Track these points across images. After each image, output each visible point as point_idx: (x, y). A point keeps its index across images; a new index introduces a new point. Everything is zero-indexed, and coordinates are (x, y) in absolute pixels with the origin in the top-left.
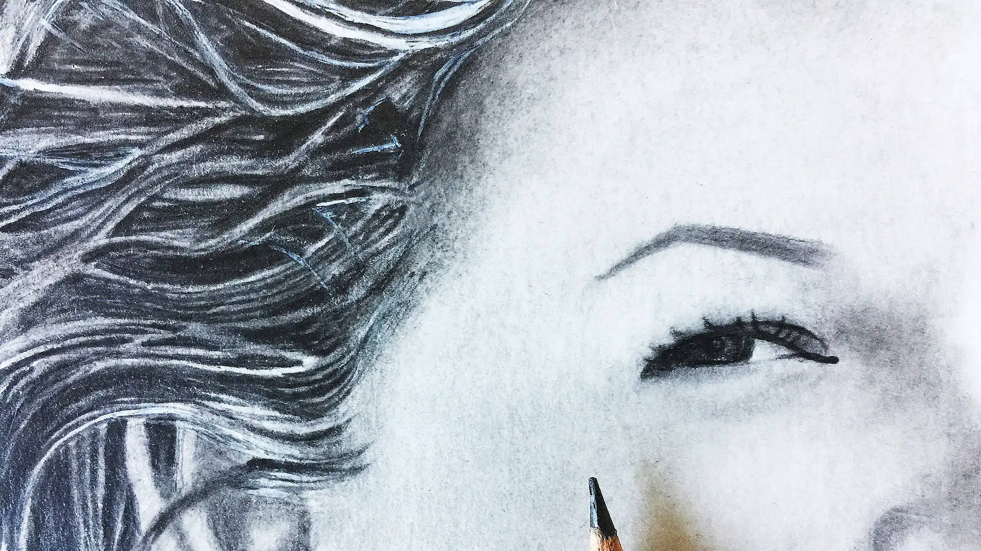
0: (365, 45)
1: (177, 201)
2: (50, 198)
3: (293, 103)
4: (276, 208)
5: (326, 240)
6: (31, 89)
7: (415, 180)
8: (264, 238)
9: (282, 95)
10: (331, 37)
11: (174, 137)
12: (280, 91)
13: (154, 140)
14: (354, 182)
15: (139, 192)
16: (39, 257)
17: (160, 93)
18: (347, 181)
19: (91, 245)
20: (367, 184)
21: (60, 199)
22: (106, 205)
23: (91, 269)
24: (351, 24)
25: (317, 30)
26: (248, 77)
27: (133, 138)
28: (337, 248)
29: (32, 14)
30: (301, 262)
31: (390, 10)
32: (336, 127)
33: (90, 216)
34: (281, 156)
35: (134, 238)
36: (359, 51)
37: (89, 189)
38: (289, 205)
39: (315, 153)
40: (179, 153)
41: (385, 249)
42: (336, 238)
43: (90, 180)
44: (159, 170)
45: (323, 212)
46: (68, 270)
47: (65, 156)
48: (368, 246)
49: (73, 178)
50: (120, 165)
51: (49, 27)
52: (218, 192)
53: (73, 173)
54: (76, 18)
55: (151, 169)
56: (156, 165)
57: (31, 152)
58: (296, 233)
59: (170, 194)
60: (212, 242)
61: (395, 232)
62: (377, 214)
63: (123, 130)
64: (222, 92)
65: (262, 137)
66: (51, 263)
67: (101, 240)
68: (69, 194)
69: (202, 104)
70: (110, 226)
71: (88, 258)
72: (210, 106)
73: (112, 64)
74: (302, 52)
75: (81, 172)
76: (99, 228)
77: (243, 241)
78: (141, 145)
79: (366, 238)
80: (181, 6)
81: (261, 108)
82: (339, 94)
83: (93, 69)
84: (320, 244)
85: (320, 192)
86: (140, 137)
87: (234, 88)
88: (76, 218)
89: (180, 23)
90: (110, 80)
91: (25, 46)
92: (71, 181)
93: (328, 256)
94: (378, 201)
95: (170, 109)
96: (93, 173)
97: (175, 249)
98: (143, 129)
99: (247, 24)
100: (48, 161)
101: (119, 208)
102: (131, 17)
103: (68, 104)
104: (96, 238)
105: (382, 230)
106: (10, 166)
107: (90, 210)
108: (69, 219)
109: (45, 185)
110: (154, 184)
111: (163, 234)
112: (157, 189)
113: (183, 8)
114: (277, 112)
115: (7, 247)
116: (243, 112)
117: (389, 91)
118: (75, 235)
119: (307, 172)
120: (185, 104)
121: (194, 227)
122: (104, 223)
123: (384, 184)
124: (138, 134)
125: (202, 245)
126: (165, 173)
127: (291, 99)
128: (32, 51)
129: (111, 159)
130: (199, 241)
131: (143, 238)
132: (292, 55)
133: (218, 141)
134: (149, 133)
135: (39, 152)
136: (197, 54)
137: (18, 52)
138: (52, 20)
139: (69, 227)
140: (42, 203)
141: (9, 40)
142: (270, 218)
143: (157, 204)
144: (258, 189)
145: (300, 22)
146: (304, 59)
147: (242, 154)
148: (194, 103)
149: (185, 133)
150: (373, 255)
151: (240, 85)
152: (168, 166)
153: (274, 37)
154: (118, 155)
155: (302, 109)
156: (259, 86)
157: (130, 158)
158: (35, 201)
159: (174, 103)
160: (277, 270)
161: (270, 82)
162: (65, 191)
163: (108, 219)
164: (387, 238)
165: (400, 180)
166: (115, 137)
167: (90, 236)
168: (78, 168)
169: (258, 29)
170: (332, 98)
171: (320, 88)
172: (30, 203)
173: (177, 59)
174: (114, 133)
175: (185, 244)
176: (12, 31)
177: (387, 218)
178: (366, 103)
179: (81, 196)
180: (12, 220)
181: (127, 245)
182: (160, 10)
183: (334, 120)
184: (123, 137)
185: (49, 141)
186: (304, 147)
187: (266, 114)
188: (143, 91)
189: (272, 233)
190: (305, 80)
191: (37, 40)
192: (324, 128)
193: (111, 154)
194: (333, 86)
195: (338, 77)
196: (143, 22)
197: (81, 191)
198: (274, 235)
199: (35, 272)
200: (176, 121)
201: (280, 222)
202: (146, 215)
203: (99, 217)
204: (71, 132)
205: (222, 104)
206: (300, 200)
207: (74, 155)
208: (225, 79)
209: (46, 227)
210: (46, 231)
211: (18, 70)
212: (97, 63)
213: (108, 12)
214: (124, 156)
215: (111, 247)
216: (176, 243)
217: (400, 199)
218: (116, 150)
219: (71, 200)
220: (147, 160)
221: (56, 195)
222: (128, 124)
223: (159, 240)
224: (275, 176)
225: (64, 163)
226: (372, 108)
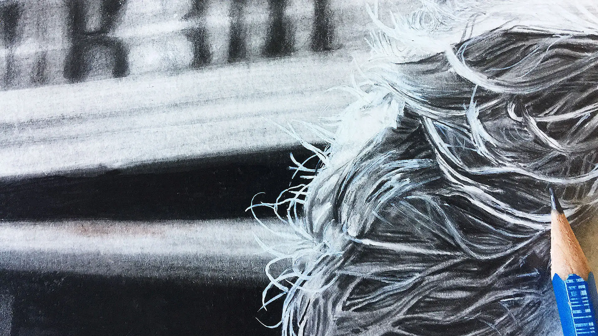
0: (523, 227)
1: (436, 298)
2: (378, 296)
3: (490, 254)
4: (482, 301)
5: (504, 317)
6: (368, 244)
7: (545, 289)
8: (476, 316)
9: (485, 250)
10: (508, 223)
11: (435, 268)
12: (485, 248)
13: (426, 269)
14: (517, 290)
15: (419, 294)
16: (372, 324)
17: (429, 248)
18: (515, 290)
19: (397, 318)
20: (523, 291)
21: (382, 297)
22: (403, 300)
23: (397, 330)
24: (518, 217)
25: (502, 220)
26: (470, 242)
27: (415, 268)
28: (509, 320)
29: (368, 208)
30: (493, 327)
31: (535, 211)
32: (510, 265)
33: (396, 305)
34: (485, 278)
35: (416, 315)
36: (522, 230)
37: (395, 292)
38: (487, 301)
39: (500, 276)
40: (438, 276)
41: (531, 321)
42: (509, 316)
43: (396, 288)
44: (429, 283)
45: (503, 304)
46: (386, 330)
47: (385, 276)
48: (524, 320)
49: (388, 287)
50: (409, 282)
51: (377, 215)
52: (455, 294)
53: (388, 284)
54: (389, 211)
55: (424, 283)
56: (427, 281)
57: (368, 274)
58: (491, 313)
59: (434, 295)
60: (452, 318)
61: (536, 313)
62: (528, 305)
63: (411, 264)
64: (458, 248)
65: (476, 269)
66: (378, 327)
67: (401, 316)
68: (386, 294)
69: (449, 253)
70: (405, 310)
71: (395, 324)
72: (452, 254)
73: (406, 233)
74: (495, 230)
75: (392, 284)
76: (400, 311)
77: (466, 317)
78: (420, 272)
79: (522, 316)
80: (439, 207)
81: (476, 256)
82: (512, 249)
83: (397, 235)
84: (502, 319)
85: (502, 295)
86: (419, 268)
87: (463, 246)
88: (390, 305)
89: (439, 215)
90: (405, 241)
91: (365, 223)
92: (387, 288)
93: (505, 324)
94: (528, 299)
95: (433, 255)
96: (397, 285)
97: (435, 321)
98: (420, 264)
99: (470, 216)
100: (376, 278)
101: (410, 301)
102: (415, 211)
103: (386, 252)
104: (398, 315)
105: (530, 312)
106: (358, 281)
107: (395, 302)
108: (387, 306)
109: (375, 290)
110: (426, 290)
111: (430, 314)
112: (427, 293)
113: (440, 208)
114: (484, 258)
115: (357, 319)
116: (468, 257)
117: (534, 248)
118: (389, 313)
119: (496, 285)
120: (441, 253)
121: (444, 310)
122: (402, 309)
123: (531, 291)
124: (417, 266)
125: (448, 319)
126: (432, 285)
127: (490, 252)
128: (368, 226)
129: (405, 278)
130: (445, 317)
131: (421, 315)
132: (490, 231)
133: (456, 270)
134: (424, 266)
135: (372, 274)
136: (446, 230)
137: (362, 226)
138: (378, 211)
139: (385, 310)
140: (373, 298)
141: (357, 221)
142: (479, 307)
143: (427, 299)
144: (474, 293)
145: (494, 216)
146: (496, 233)
147: (466, 277)
148: (445, 253)
149: (440, 266)
150: (525, 324)
151: (467, 245)
152: (433, 282)
153: (482, 223)
154: (409, 276)
155: (494, 256)
156: (475, 245)
157: (415, 278)
158: (370, 297)
159: (435, 252)
160: (481, 331)
161: (480, 244)
162: (384, 293)
163: (404, 306)
164: (532, 316)
165: (538, 289)
166: (408, 268)
167: (396, 314)
168: (390, 282)
169: (475, 219)
170: (508, 252)
171: (503, 247)
172: (367, 298)
173: (436, 232)
174: (407, 266)
175: (440, 318)
176: (358, 216)
177: (533, 306)
178: (524, 254)
179: (391, 295)
180: (360, 306)
181: (413, 319)
182: (429, 209)
183: (509, 261)
184: (411, 268)
185: (377, 269)
186: (495, 274)
187: (478, 258)
188: (421, 247)
189: (480, 313)
190: (496, 243)
191: (371, 221)
192: (504, 265)
193: (406, 276)
194: (509, 246)
195: (511, 242)
196: (421, 214)
197: (391, 293)
198: (481, 314)
199: (370, 331)
200: (436, 261)
201: (484, 308)
202: (422, 304)
203: (400, 306)
204: (387, 265)
205: (458, 253)
206: (492, 298)
207: (389, 276)
208: (459, 242)
209: (375, 309)
210: (375, 311)
211: (361, 235)
212: (399, 233)
213: (404, 209)
214: (412, 277)
215: (406, 320)
216: (435, 318)
217: (538, 298)
218: (408, 274)
219: (387, 297)
220: (422, 279)
221: (380, 295)
222: (413, 262)
223: (428, 316)
224: (482, 287)
225: (384, 279)
226: (526, 256)
